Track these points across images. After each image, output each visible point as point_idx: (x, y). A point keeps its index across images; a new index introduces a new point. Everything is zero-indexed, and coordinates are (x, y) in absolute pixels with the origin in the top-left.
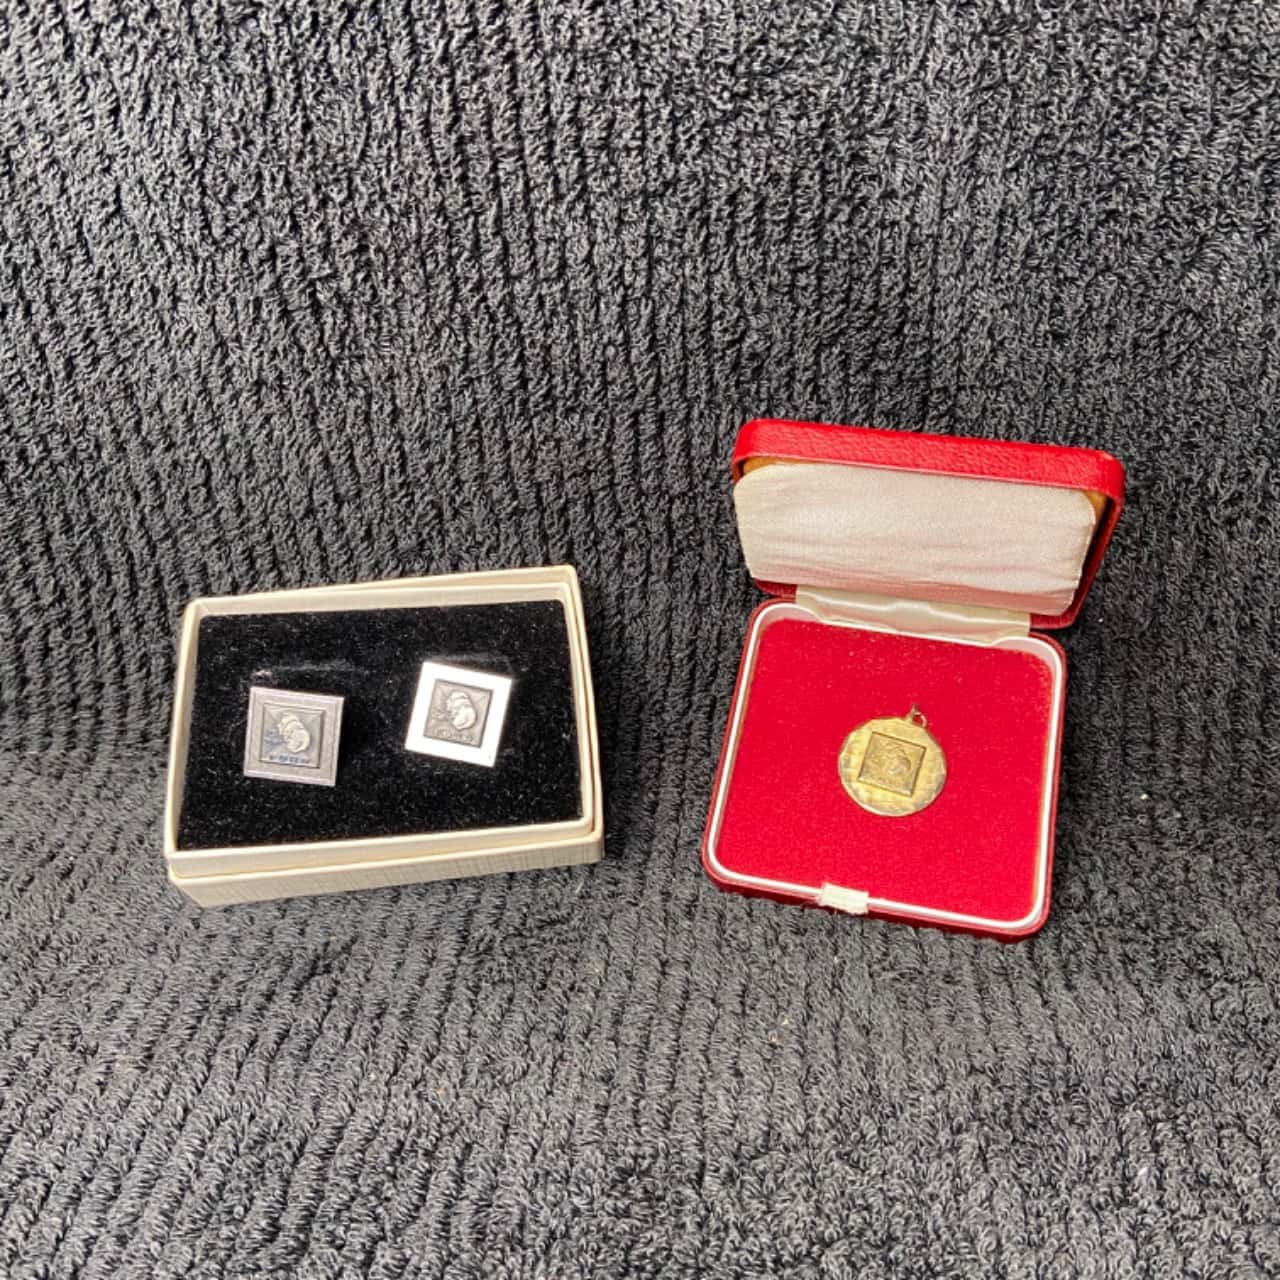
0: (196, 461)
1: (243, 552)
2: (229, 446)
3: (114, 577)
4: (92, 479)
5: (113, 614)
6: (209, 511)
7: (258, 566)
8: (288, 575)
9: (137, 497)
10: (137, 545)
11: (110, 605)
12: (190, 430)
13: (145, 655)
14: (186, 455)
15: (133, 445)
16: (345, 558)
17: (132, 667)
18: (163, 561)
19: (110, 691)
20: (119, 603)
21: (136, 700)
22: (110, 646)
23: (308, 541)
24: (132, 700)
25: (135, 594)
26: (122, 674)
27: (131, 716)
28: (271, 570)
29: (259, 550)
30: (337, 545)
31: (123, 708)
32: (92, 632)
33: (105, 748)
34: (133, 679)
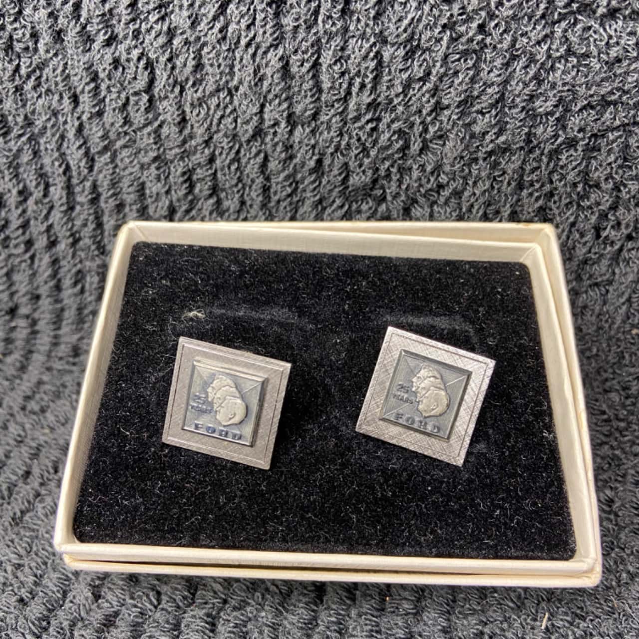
0: (139, 59)
1: (184, 173)
2: (176, 42)
3: (52, 189)
4: (29, 76)
5: (50, 227)
6: (150, 123)
7: (197, 190)
8: (226, 204)
9: (75, 99)
10: (75, 156)
11: (47, 217)
12: (133, 20)
13: (79, 271)
14: (128, 51)
15: (71, 36)
16: (289, 190)
17: (67, 282)
18: (101, 176)
19: (45, 303)
20: (56, 216)
21: (70, 315)
22: (47, 259)
23: (252, 168)
24: (66, 314)
25: (72, 209)
26: (58, 288)
27: (65, 329)
28: (210, 196)
29: (200, 173)
30: (282, 176)
31: (58, 321)
32: (29, 243)
33: (38, 358)
34: (68, 293)
